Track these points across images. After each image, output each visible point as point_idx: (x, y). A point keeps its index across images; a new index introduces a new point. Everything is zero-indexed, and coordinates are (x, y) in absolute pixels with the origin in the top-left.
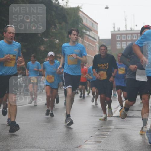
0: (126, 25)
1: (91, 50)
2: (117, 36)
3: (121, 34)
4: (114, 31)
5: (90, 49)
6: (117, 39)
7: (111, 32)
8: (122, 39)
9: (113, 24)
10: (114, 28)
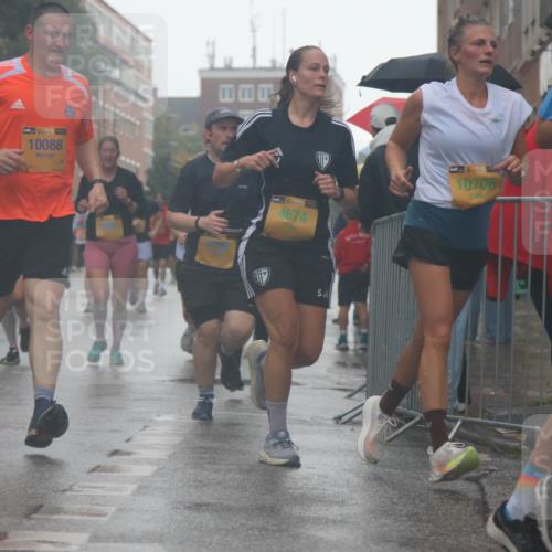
0: (254, 49)
1: (127, 135)
2: (222, 86)
3: (237, 82)
4: (212, 69)
5: (121, 133)
6: (222, 100)
7: (201, 71)
8: (241, 100)
9: (208, 43)
10: (212, 57)
